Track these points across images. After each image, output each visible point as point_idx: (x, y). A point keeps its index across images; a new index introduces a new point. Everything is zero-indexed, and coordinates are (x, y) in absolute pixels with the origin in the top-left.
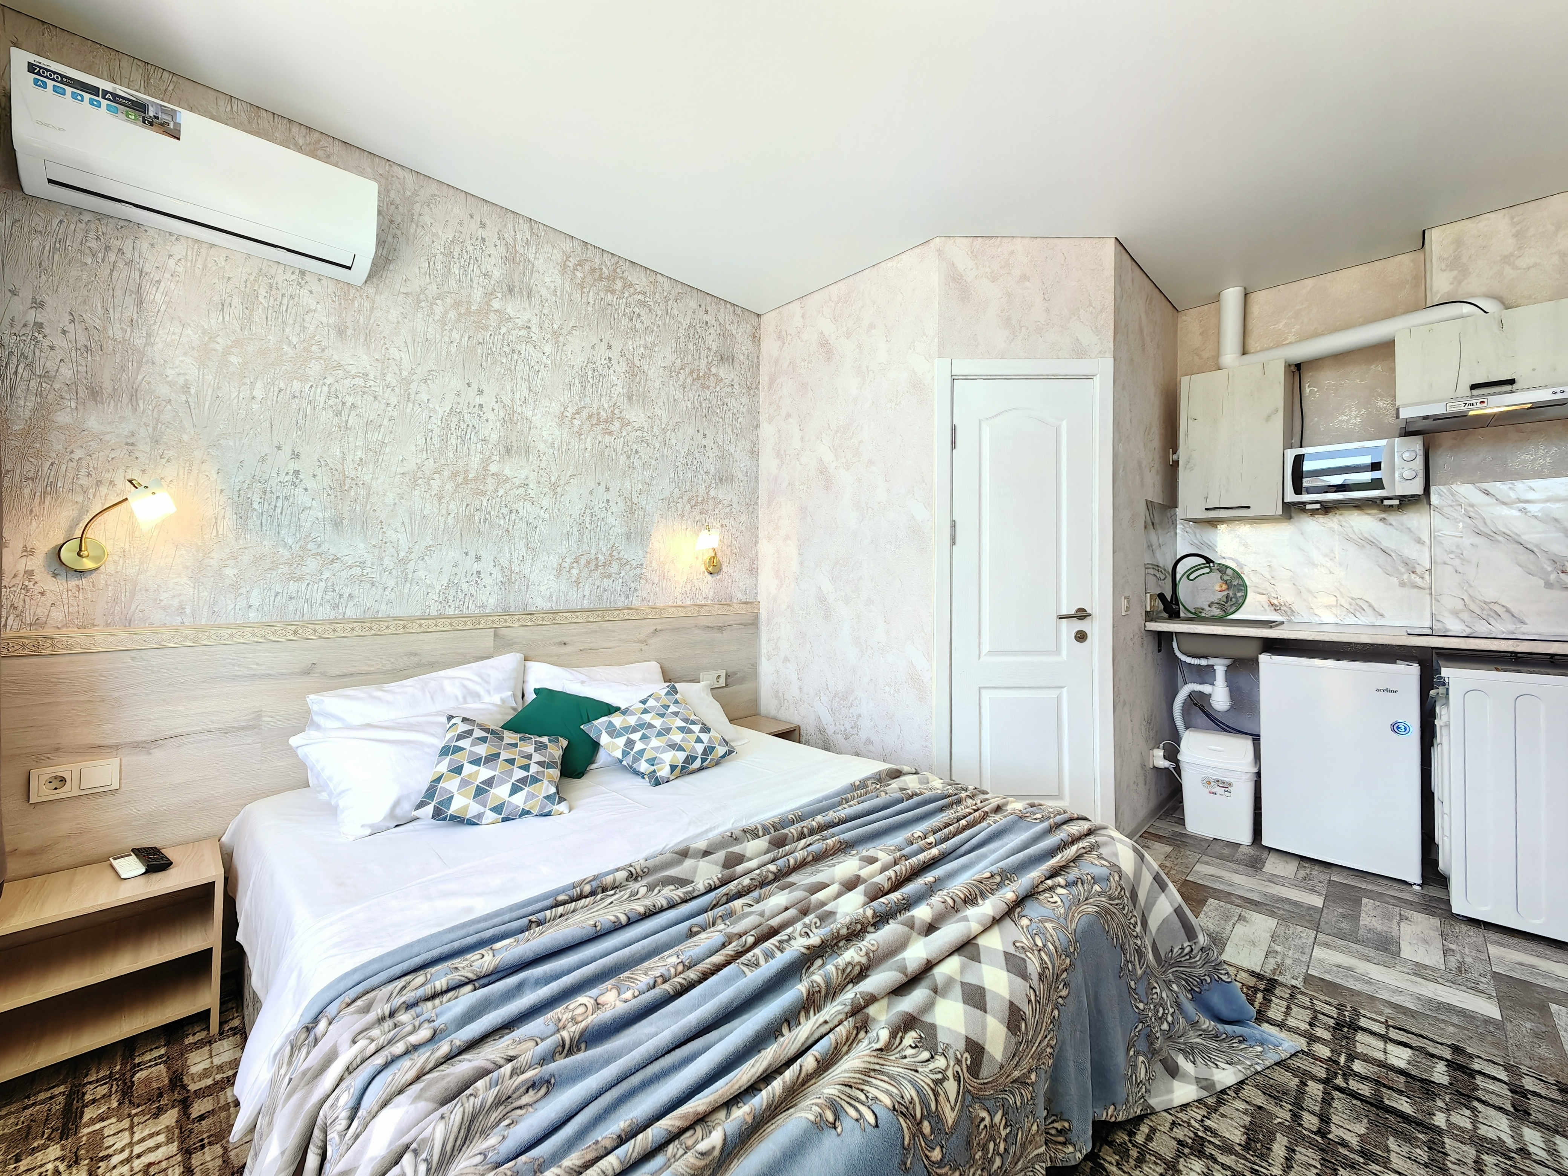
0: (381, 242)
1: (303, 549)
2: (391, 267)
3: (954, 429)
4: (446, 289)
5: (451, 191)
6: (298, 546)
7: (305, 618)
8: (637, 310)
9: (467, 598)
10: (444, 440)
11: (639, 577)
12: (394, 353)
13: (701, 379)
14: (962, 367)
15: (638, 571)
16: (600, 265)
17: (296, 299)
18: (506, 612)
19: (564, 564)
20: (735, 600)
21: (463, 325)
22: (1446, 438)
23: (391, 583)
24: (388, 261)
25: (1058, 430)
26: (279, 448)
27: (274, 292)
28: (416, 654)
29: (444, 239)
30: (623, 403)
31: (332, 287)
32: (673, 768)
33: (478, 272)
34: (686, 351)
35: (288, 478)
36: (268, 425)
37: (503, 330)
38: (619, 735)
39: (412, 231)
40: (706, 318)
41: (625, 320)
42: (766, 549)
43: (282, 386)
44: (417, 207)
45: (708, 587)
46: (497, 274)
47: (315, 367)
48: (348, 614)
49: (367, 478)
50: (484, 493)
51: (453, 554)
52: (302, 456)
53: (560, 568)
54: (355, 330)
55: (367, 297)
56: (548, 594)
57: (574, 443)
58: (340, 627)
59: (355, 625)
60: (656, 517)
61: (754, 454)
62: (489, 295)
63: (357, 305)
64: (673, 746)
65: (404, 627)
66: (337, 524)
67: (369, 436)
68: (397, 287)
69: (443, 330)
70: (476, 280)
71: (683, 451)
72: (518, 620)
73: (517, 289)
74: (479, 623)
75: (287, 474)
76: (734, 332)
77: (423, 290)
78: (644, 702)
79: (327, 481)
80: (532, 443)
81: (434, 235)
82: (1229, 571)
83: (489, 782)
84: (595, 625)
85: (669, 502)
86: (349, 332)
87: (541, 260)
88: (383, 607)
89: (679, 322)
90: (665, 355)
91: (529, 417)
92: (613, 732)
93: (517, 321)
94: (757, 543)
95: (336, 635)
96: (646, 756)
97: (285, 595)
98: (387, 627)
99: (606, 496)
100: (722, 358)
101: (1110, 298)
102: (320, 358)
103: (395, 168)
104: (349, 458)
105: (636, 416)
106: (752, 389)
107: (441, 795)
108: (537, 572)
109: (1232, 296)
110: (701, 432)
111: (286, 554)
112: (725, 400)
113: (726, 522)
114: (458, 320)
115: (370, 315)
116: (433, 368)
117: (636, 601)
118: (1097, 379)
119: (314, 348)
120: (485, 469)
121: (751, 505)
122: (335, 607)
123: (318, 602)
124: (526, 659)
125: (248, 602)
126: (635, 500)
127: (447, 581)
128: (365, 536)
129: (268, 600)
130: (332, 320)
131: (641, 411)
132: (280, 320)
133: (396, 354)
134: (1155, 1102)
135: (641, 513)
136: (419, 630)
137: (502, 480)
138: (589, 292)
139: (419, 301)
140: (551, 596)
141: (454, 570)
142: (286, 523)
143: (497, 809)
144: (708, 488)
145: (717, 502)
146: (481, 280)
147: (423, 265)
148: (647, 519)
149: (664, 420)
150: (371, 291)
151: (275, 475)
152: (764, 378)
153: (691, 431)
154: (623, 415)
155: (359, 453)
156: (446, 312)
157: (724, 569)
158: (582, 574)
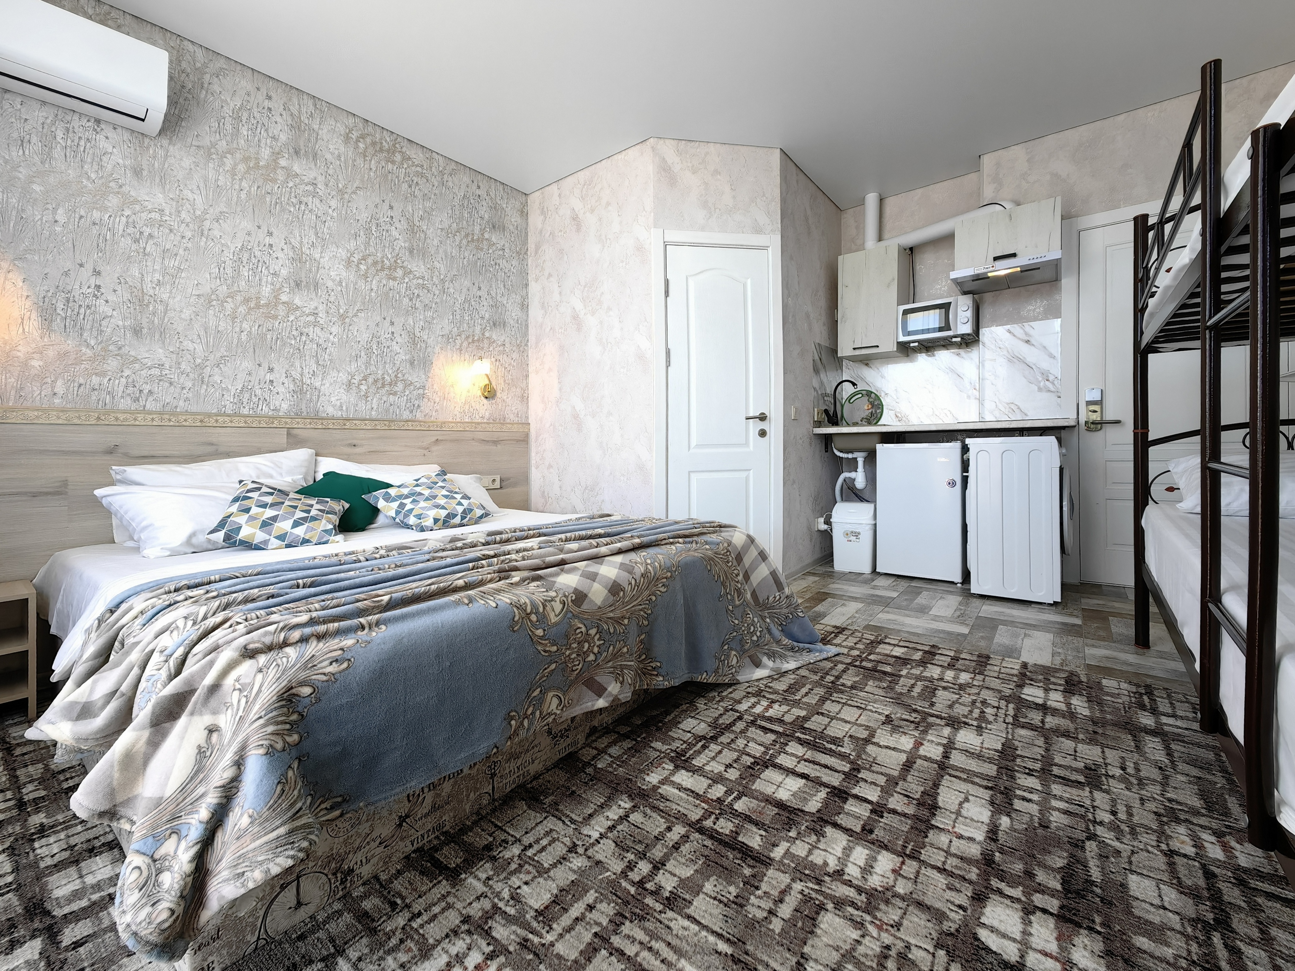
0: (172, 101)
1: (105, 350)
2: (183, 124)
3: (667, 282)
4: (235, 145)
5: (239, 67)
6: (100, 347)
7: (108, 407)
8: (415, 179)
9: (261, 402)
10: (236, 270)
11: (423, 396)
12: (187, 193)
13: (477, 242)
14: (671, 236)
15: (421, 391)
16: (381, 139)
17: (93, 142)
18: (298, 415)
19: (353, 381)
20: (508, 421)
21: (252, 177)
22: (988, 296)
23: (189, 384)
24: (180, 119)
25: (745, 286)
26: (81, 265)
27: (71, 135)
28: (212, 444)
29: (232, 105)
30: (406, 256)
31: (127, 135)
32: (436, 521)
33: (265, 135)
34: (461, 218)
35: (90, 290)
36: (71, 245)
37: (291, 184)
38: (394, 500)
39: (202, 96)
40: (478, 192)
41: (405, 186)
42: (534, 381)
43: (83, 213)
44: (207, 77)
45: (484, 409)
46: (283, 137)
47: (113, 201)
48: (148, 406)
49: (165, 296)
50: (275, 317)
51: (247, 364)
52: (103, 274)
53: (350, 384)
54: (150, 172)
55: (162, 146)
56: (339, 404)
57: (361, 284)
58: (140, 417)
59: (154, 416)
60: (437, 349)
61: (524, 307)
62: (276, 155)
63: (151, 152)
64: (438, 506)
65: (201, 421)
66: (137, 331)
67: (166, 262)
68: (189, 140)
69: (233, 179)
70: (263, 141)
71: (461, 299)
72: (310, 423)
73: (302, 152)
74: (273, 423)
75: (89, 287)
76: (504, 206)
77: (213, 145)
78: (417, 480)
79: (127, 296)
80: (321, 281)
81: (222, 101)
82: (873, 395)
83: (274, 519)
84: (382, 432)
85: (448, 339)
86: (145, 173)
87: (325, 130)
88: (181, 403)
89: (454, 193)
90: (442, 219)
91: (318, 259)
92: (388, 498)
93: (304, 177)
94: (527, 376)
95: (137, 423)
96: (414, 513)
97: (88, 386)
98: (185, 420)
99: (391, 329)
100: (494, 227)
101: (778, 191)
102: (118, 193)
103: (186, 43)
104: (148, 279)
105: (418, 267)
106: (522, 254)
107: (230, 525)
108: (328, 385)
109: (871, 199)
110: (477, 285)
111: (89, 353)
112: (498, 261)
113: (500, 357)
114: (247, 172)
115: (165, 161)
116: (225, 210)
117: (419, 416)
118: (770, 249)
119: (112, 184)
120: (276, 297)
121: (522, 346)
122: (137, 400)
123: (120, 395)
124: (317, 455)
125: (52, 390)
126: (418, 335)
127: (241, 386)
128: (163, 343)
129: (71, 389)
130: (128, 162)
131: (421, 263)
132: (79, 158)
133: (190, 196)
134: (740, 678)
135: (423, 345)
136: (215, 425)
137: (291, 308)
138: (371, 161)
139: (210, 154)
140: (341, 406)
141: (248, 377)
142: (88, 327)
143: (281, 537)
144: (483, 330)
145: (492, 342)
146: (269, 141)
147: (213, 125)
148: (429, 350)
149: (443, 271)
150: (165, 142)
151: (78, 287)
152: (531, 246)
153: (467, 283)
154: (405, 264)
155: (157, 276)
156: (236, 165)
157: (498, 395)
158: (371, 390)
